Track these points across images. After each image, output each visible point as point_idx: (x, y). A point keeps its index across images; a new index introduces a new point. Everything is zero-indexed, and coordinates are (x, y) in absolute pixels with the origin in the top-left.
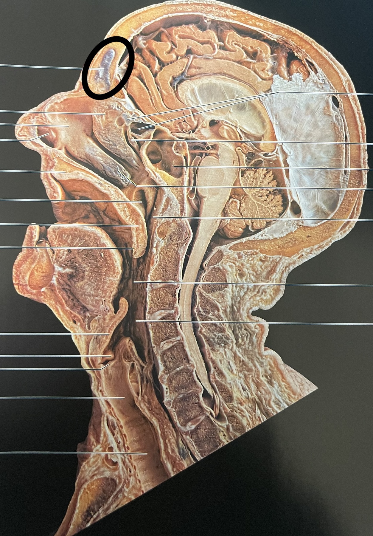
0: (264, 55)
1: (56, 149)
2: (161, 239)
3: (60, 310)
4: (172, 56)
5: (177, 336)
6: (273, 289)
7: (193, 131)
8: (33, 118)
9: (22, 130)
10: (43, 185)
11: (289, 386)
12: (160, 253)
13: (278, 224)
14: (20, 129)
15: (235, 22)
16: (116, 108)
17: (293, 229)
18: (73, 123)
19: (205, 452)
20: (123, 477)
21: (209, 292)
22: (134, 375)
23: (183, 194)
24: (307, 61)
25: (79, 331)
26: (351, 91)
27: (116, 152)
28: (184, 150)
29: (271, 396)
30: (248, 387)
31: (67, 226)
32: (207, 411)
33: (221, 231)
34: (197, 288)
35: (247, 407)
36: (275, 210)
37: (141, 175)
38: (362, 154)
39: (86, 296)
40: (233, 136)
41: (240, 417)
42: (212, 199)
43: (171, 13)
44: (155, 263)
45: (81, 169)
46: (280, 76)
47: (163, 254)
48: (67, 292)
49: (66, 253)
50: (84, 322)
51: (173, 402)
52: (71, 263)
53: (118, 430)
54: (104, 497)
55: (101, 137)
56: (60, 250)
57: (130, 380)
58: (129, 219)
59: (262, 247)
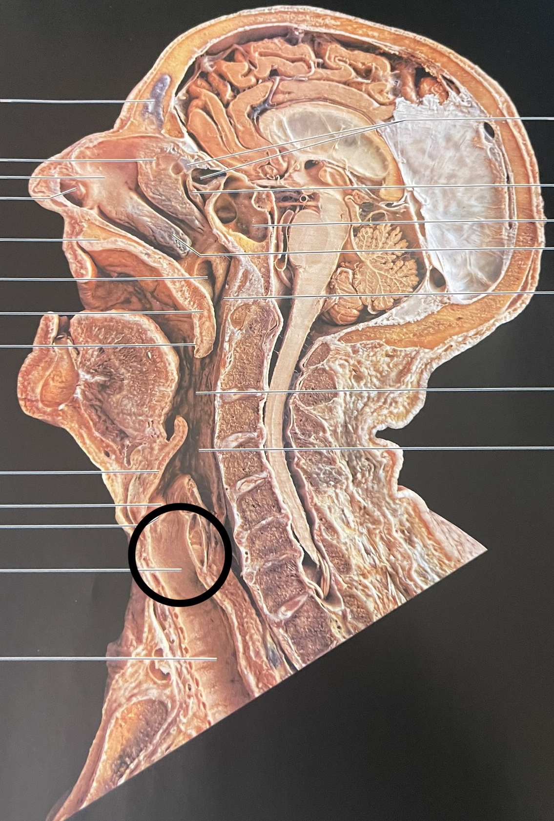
0: (381, 73)
1: (85, 209)
2: (237, 329)
3: (85, 436)
4: (250, 80)
5: (262, 471)
6: (407, 398)
7: (282, 177)
8: (55, 168)
9: (38, 184)
10: (65, 258)
11: (439, 547)
12: (235, 350)
13: (412, 301)
14: (35, 183)
15: (338, 32)
16: (172, 151)
17: (435, 308)
18: (111, 173)
19: (308, 655)
20: (177, 698)
21: (309, 405)
22: (196, 532)
23: (267, 263)
24: (444, 78)
25: (114, 467)
26: (511, 114)
27: (171, 210)
28: (269, 202)
29: (411, 564)
30: (375, 549)
31: (98, 315)
32: (310, 588)
33: (326, 315)
34: (291, 399)
35: (374, 580)
36: (407, 282)
37: (206, 240)
38: (535, 199)
39: (125, 416)
40: (340, 182)
41: (364, 599)
42: (310, 270)
43: (248, 25)
44: (228, 364)
45: (120, 235)
46: (406, 99)
47: (239, 351)
48: (97, 411)
49: (96, 353)
50: (121, 453)
51: (257, 575)
52: (104, 368)
53: (171, 621)
54: (148, 732)
55: (149, 190)
56: (88, 350)
57: (189, 541)
58: (189, 302)
59: (388, 335)
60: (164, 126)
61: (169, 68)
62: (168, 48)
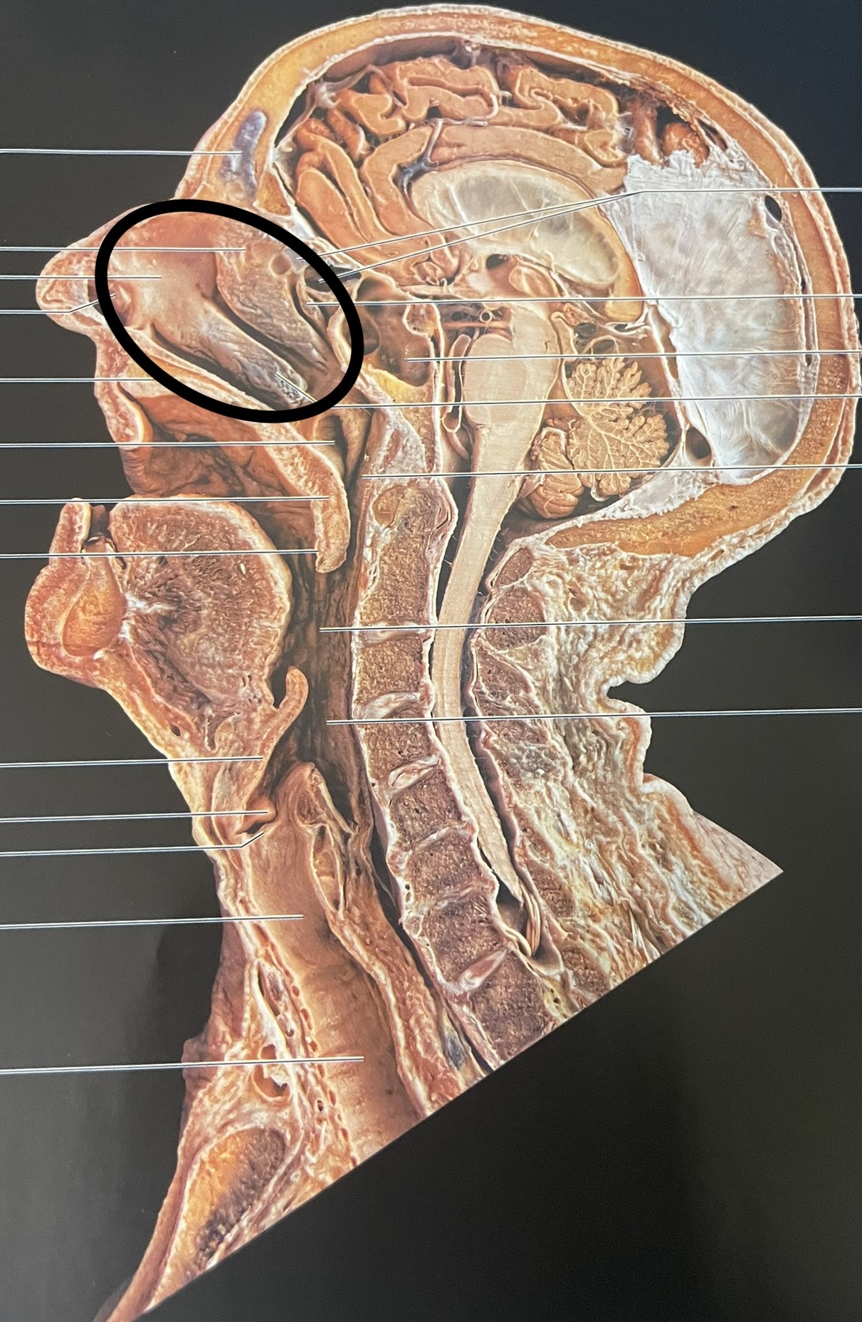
0: (603, 115)
2: (384, 526)
3: (139, 701)
4: (396, 123)
5: (429, 755)
6: (656, 634)
7: (450, 281)
8: (79, 262)
9: (51, 288)
10: (100, 410)
11: (710, 869)
12: (381, 559)
13: (659, 481)
14: (47, 287)
15: (534, 49)
17: (696, 491)
18: (171, 271)
19: (509, 1046)
20: (301, 1124)
21: (502, 647)
22: (326, 855)
23: (430, 420)
24: (702, 124)
25: (188, 752)
26: (806, 183)
27: (272, 332)
28: (431, 322)
29: (667, 897)
30: (610, 875)
31: (155, 503)
32: (509, 940)
33: (526, 503)
34: (472, 637)
35: (610, 925)
36: (650, 449)
37: (331, 381)
38: (845, 319)
39: (204, 668)
40: (543, 289)
41: (594, 953)
42: (499, 431)
43: (390, 35)
44: (370, 584)
45: (190, 372)
46: (644, 158)
47: (389, 561)
48: (157, 660)
49: (154, 566)
50: (198, 729)
51: (425, 922)
52: (167, 589)
53: (287, 1000)
54: (254, 1181)
55: (235, 299)
56: (139, 560)
57: (314, 871)
58: (306, 482)
59: (623, 535)
60: (257, 194)
61: (264, 100)
62: (260, 68)
